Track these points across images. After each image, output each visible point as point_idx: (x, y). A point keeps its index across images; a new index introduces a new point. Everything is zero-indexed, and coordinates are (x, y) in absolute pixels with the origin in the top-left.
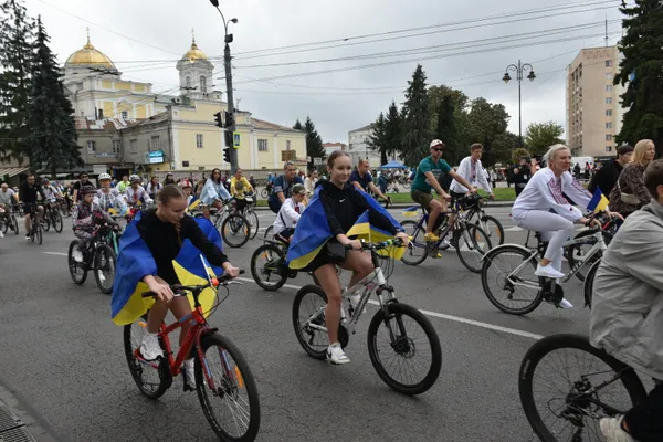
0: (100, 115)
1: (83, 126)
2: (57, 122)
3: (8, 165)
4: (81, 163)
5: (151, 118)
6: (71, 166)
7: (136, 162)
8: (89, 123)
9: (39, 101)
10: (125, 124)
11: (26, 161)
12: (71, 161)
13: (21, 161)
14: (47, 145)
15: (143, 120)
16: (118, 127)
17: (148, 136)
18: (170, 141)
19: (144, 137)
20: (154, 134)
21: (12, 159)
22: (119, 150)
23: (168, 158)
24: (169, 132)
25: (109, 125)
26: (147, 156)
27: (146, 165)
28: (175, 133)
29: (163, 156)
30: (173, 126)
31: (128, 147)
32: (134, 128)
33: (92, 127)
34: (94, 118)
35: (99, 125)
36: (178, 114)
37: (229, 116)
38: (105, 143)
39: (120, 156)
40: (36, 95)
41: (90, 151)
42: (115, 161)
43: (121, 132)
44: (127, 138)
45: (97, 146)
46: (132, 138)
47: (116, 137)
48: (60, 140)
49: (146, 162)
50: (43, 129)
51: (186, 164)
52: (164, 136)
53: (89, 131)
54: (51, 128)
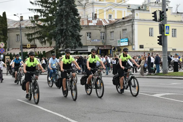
0: (95, 17)
1: (86, 23)
2: (70, 21)
3: (44, 46)
4: (81, 45)
5: (123, 18)
6: (75, 47)
7: (112, 45)
8: (89, 22)
9: (61, 9)
10: (108, 22)
11: (54, 44)
12: (75, 44)
13: (51, 44)
14: (63, 34)
15: (118, 20)
16: (104, 24)
17: (121, 29)
18: (133, 32)
19: (118, 30)
20: (124, 28)
21: (47, 42)
22: (104, 38)
23: (131, 42)
24: (132, 26)
25: (100, 23)
26: (119, 42)
27: (118, 47)
28: (136, 27)
29: (128, 41)
30: (135, 23)
31: (109, 36)
32: (113, 25)
33: (90, 24)
34: (92, 19)
35: (94, 22)
36: (138, 15)
37: (162, 13)
38: (96, 33)
39: (104, 41)
40: (60, 6)
41: (88, 38)
42: (101, 44)
43: (106, 27)
44: (109, 30)
45: (92, 35)
46: (112, 31)
47: (103, 30)
48: (71, 32)
49: (118, 46)
50: (62, 25)
51: (141, 47)
52: (129, 29)
53: (88, 27)
54: (66, 25)
